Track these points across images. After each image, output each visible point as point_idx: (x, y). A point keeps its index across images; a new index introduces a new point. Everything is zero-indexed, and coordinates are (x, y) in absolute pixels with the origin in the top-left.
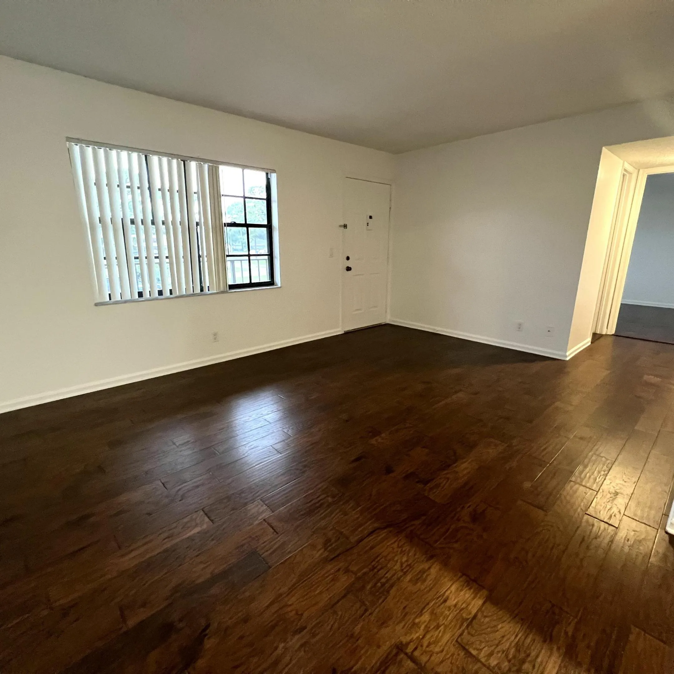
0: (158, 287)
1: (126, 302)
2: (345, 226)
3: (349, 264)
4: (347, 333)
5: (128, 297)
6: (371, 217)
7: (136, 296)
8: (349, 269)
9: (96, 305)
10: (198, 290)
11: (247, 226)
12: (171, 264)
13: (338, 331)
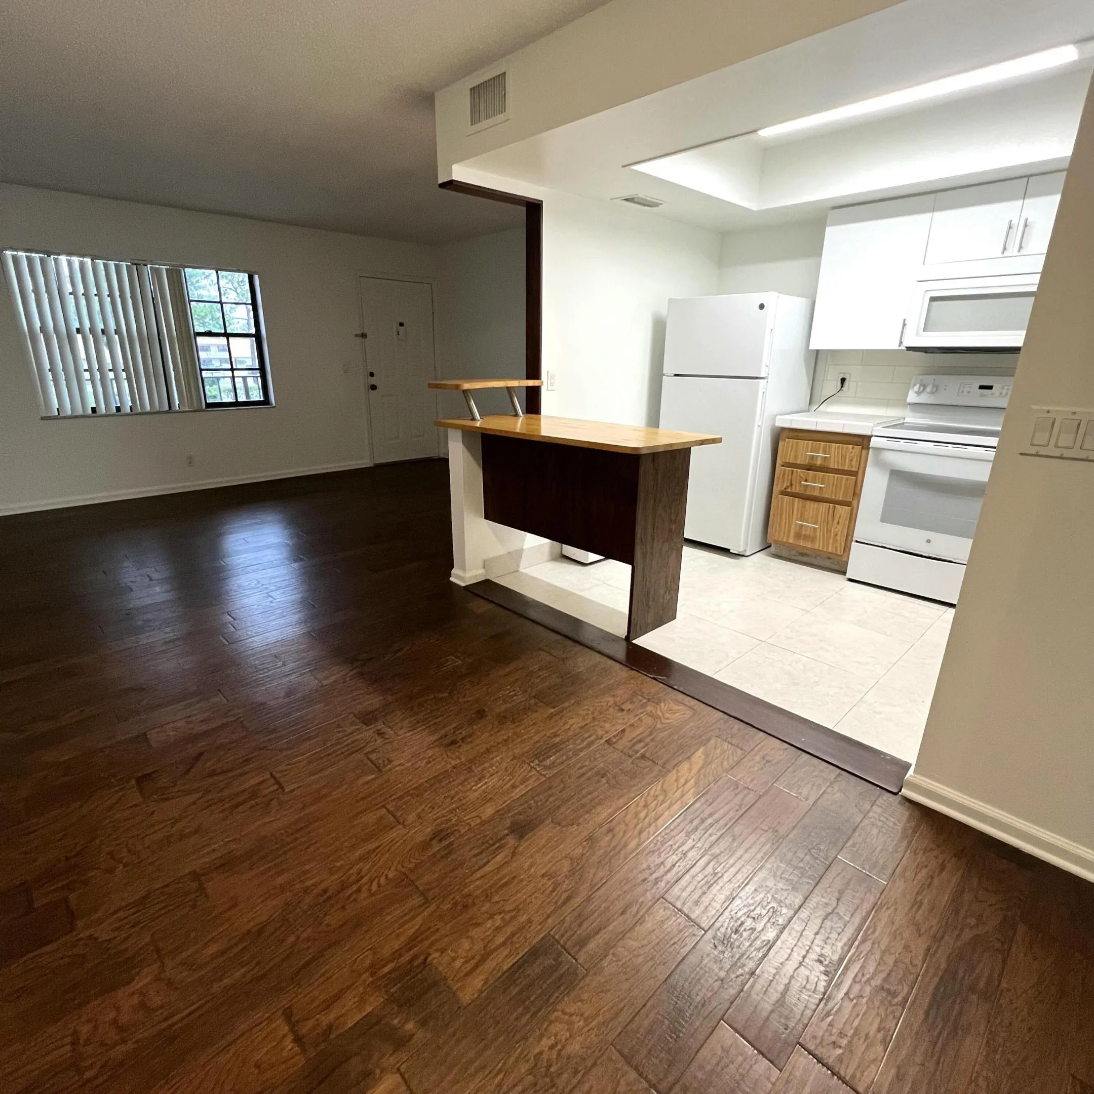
0: (115, 403)
1: (76, 417)
2: (364, 336)
3: (373, 381)
4: (378, 466)
5: (80, 412)
6: (401, 324)
7: (90, 412)
8: (374, 387)
9: (43, 418)
10: (167, 408)
11: (227, 335)
12: (129, 379)
13: (365, 462)
